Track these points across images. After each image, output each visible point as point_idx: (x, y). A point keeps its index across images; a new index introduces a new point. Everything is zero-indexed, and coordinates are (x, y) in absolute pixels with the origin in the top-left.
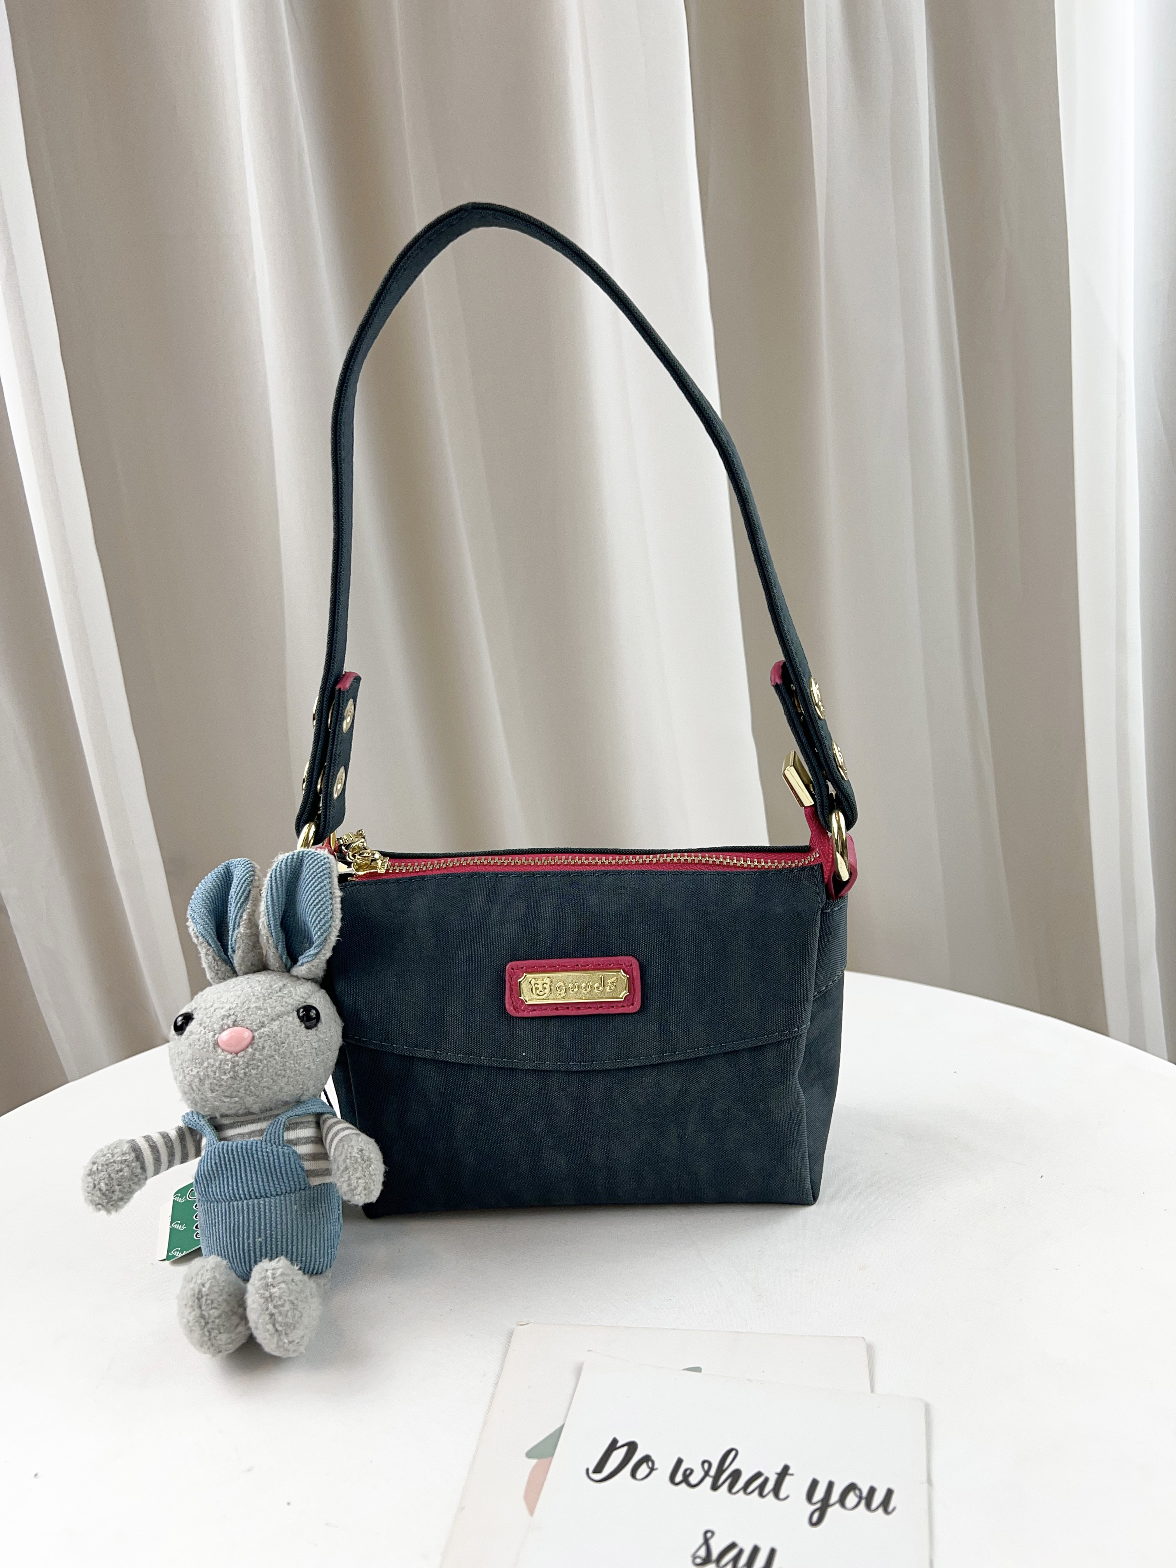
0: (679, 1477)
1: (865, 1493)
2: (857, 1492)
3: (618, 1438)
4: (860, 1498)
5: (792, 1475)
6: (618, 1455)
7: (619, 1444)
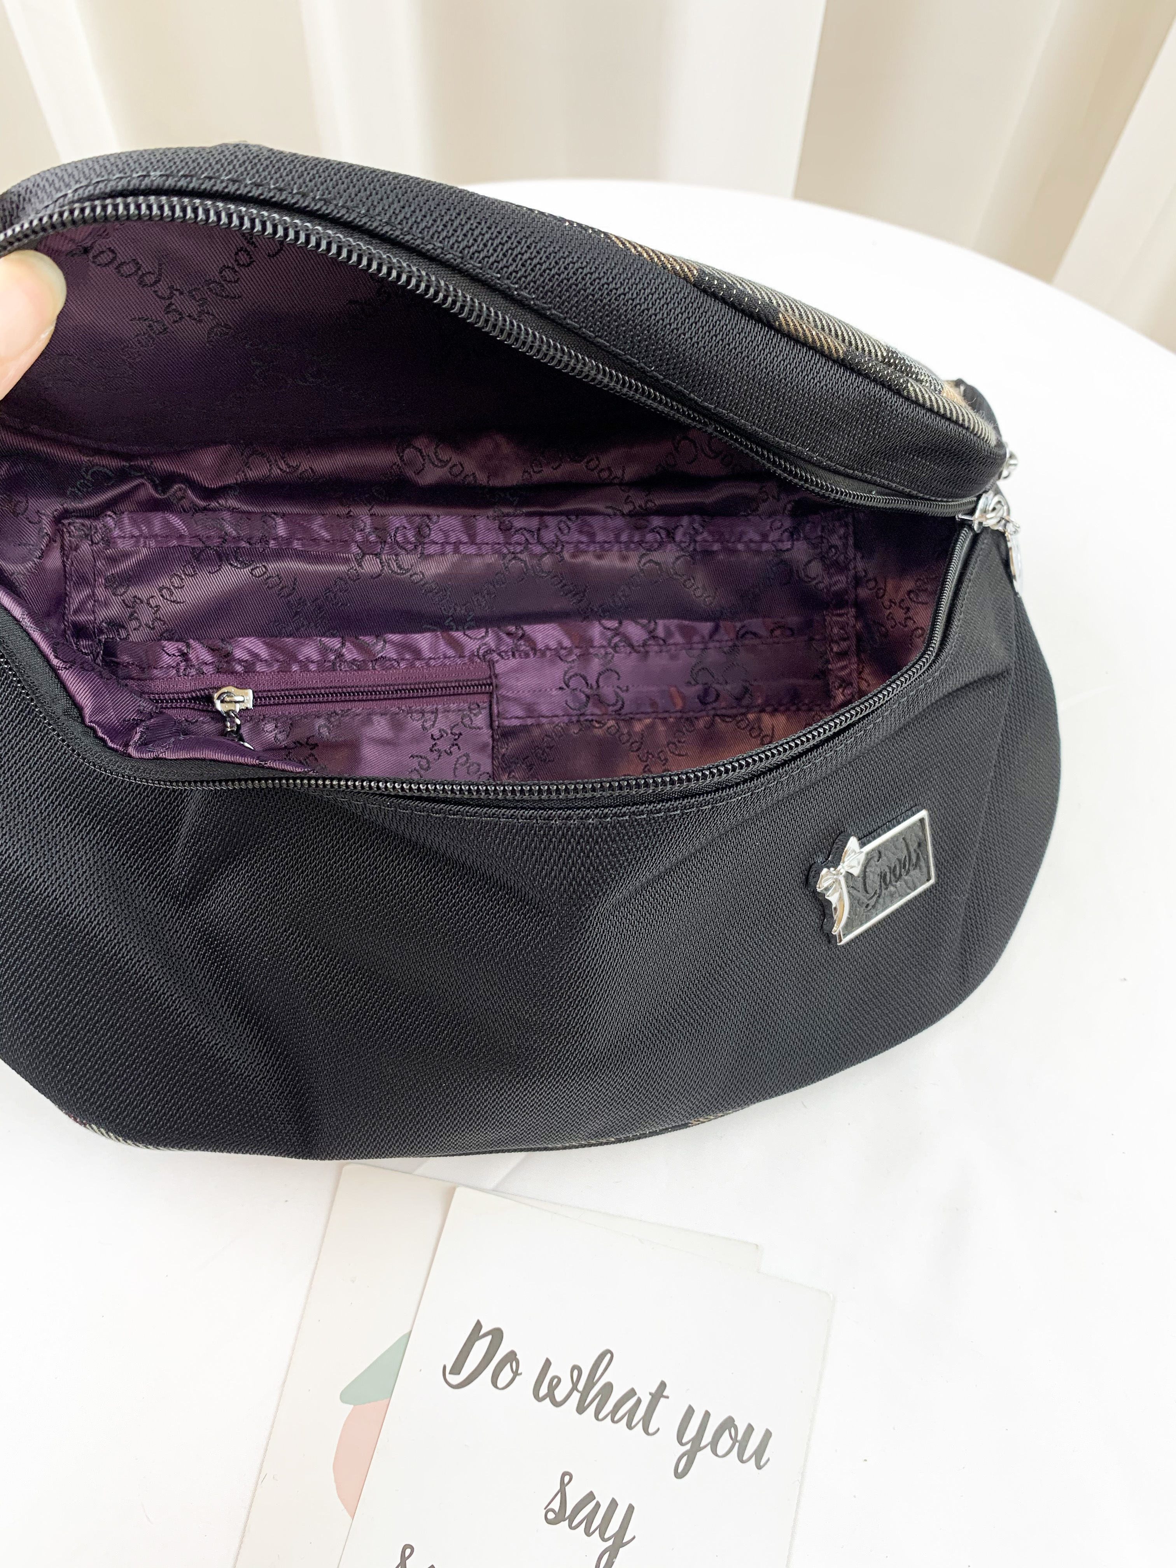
0: (544, 1390)
2: (733, 1430)
3: (482, 1321)
4: (734, 1440)
5: (667, 1397)
6: (481, 1347)
7: (483, 1331)
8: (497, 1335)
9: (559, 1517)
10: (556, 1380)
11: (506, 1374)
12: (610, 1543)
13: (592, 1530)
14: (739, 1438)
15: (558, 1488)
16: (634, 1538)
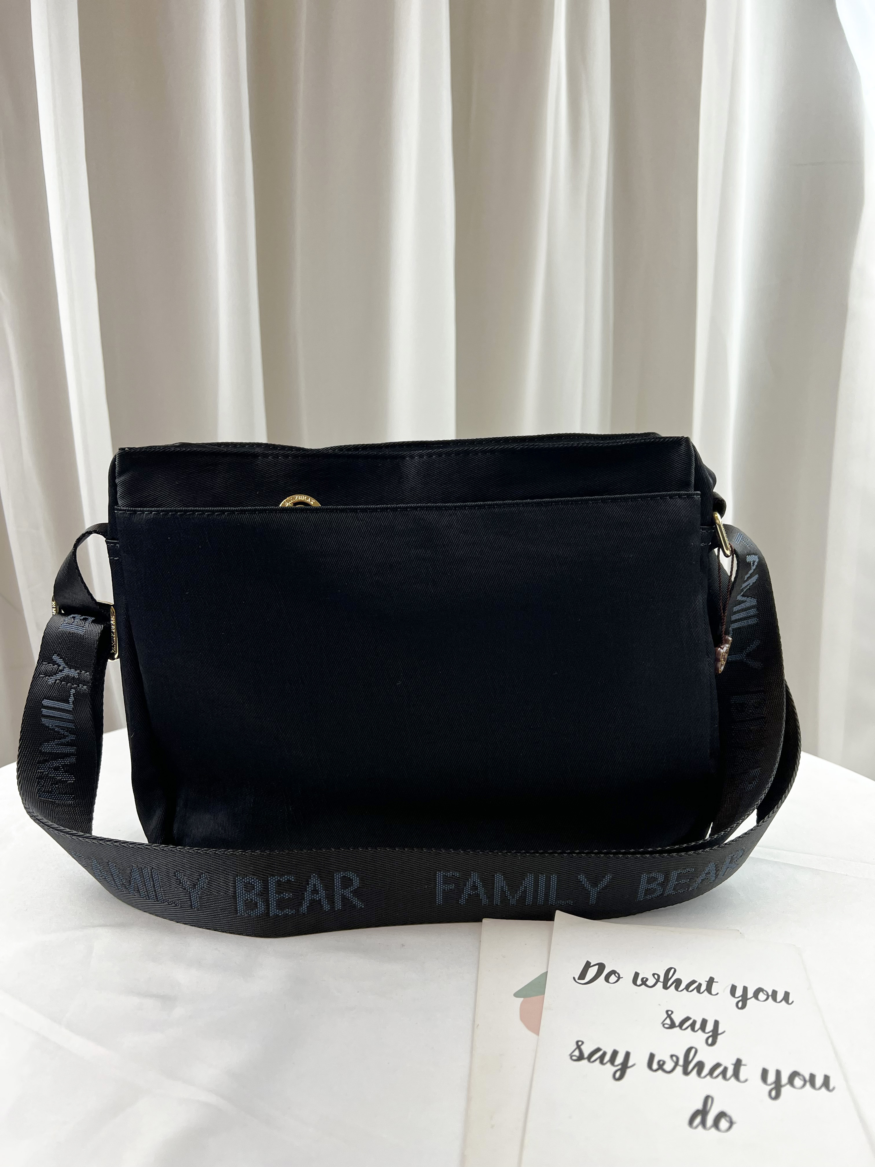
0: (639, 982)
2: (764, 992)
3: (590, 961)
4: (767, 995)
5: (717, 982)
7: (591, 965)
8: (601, 967)
9: (672, 1026)
10: (645, 979)
11: (613, 978)
12: (710, 1034)
13: (696, 1029)
14: (770, 994)
15: (666, 1016)
16: (724, 1032)
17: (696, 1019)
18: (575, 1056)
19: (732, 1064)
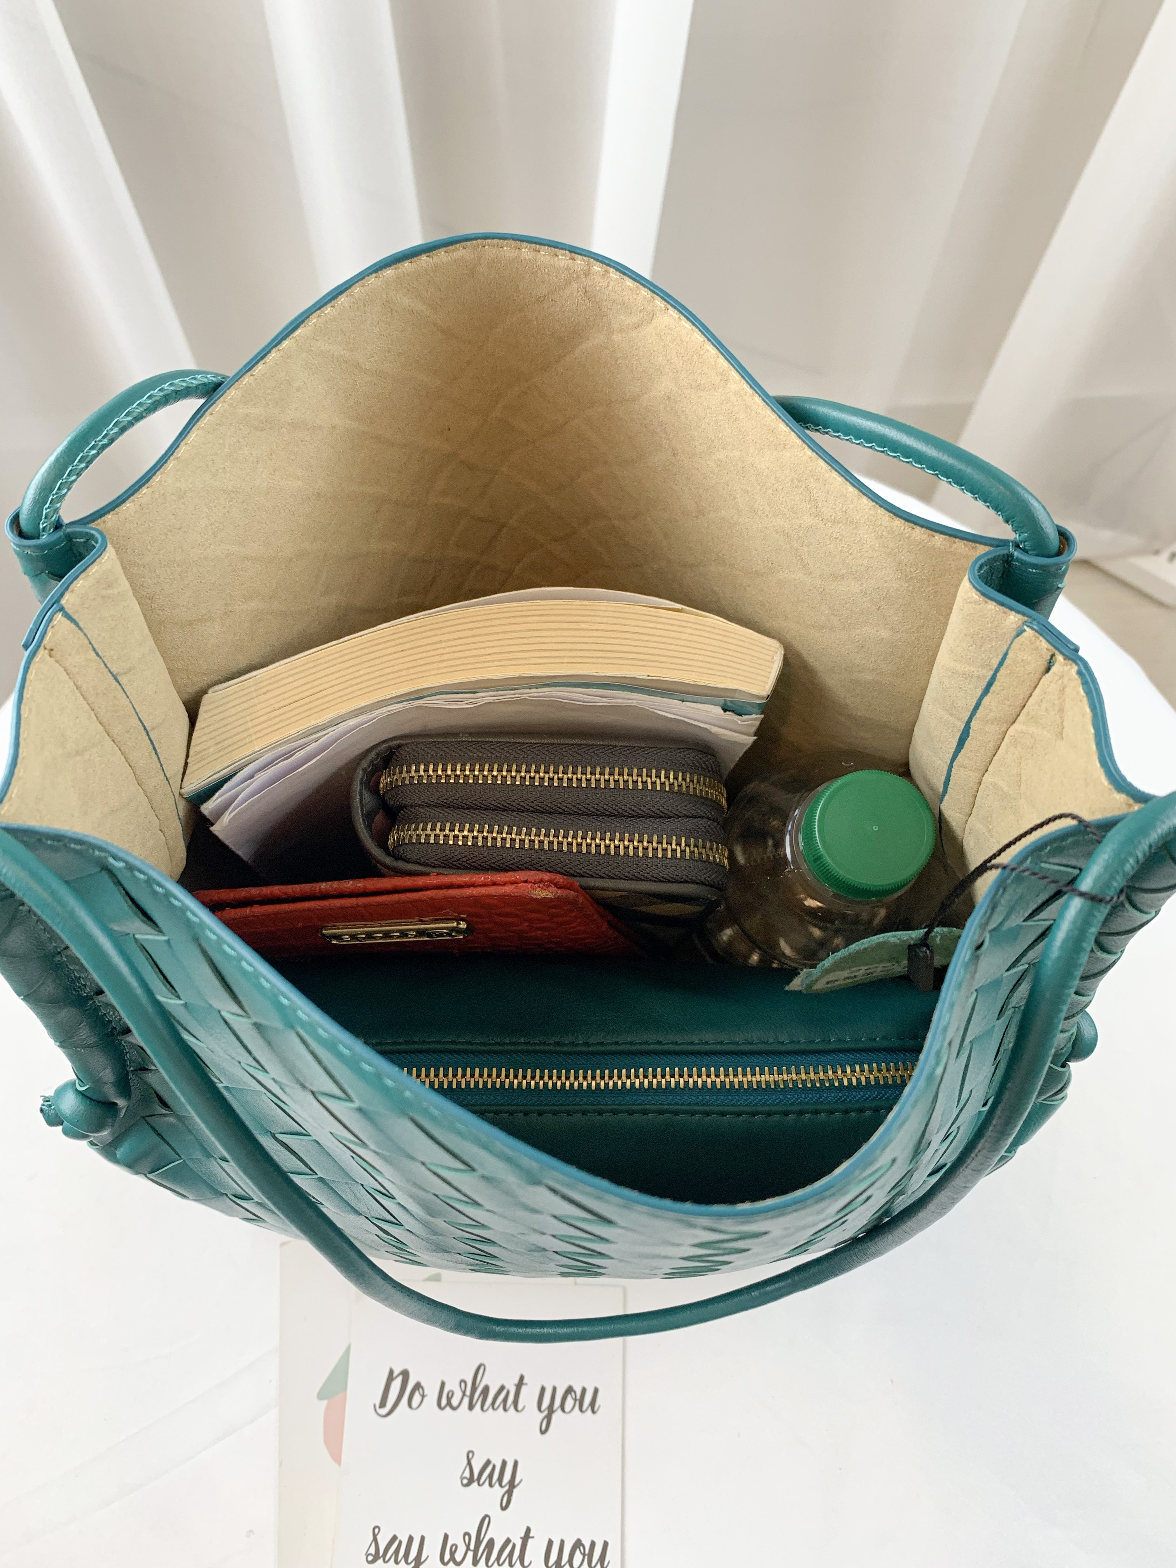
0: (444, 1402)
1: (578, 1397)
2: (573, 1394)
3: (394, 1368)
4: (575, 1400)
5: (526, 1384)
6: (396, 1385)
7: (395, 1374)
8: (405, 1374)
9: (471, 1481)
10: (450, 1393)
11: (417, 1398)
12: (507, 1488)
13: (493, 1483)
15: (466, 1462)
16: (521, 1481)
17: (496, 1464)
18: (371, 1554)
19: (521, 1538)
